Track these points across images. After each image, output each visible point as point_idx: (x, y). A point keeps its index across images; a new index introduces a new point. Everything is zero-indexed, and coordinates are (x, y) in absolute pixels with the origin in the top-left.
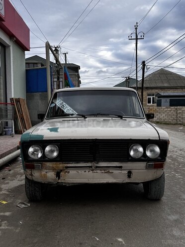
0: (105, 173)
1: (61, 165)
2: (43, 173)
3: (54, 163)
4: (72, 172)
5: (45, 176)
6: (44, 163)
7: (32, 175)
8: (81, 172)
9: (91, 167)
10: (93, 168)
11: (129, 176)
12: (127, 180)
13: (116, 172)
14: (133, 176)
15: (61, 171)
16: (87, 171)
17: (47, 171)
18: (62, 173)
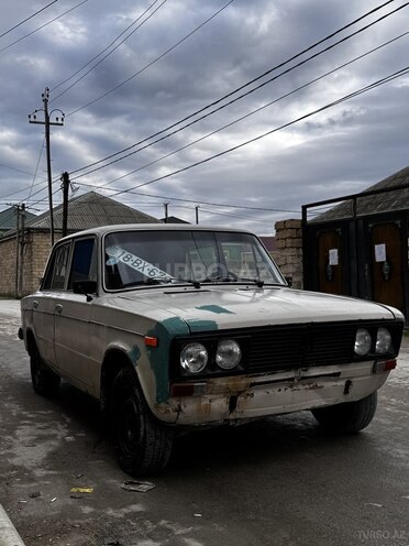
0: (311, 388)
1: (243, 381)
2: (205, 402)
3: (232, 377)
4: (259, 394)
5: (208, 408)
6: (211, 380)
7: (179, 410)
8: (274, 391)
9: (292, 379)
10: (296, 380)
11: (346, 391)
12: (342, 399)
13: (329, 385)
14: (352, 390)
15: (240, 393)
16: (283, 389)
17: (213, 396)
18: (240, 399)
